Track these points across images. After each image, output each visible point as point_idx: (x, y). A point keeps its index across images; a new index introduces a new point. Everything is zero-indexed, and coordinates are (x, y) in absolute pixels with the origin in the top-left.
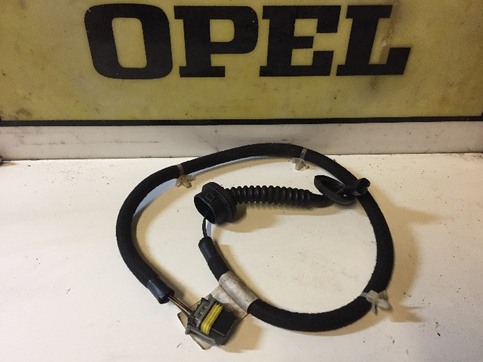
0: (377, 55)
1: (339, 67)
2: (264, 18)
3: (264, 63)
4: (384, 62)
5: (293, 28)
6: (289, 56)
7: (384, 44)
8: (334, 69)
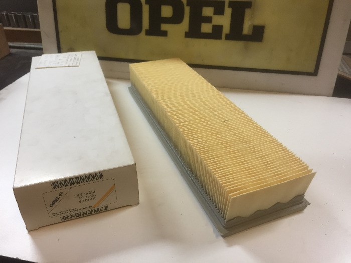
0: (247, 29)
1: (227, 35)
2: (187, 6)
3: (187, 30)
4: (251, 33)
5: (202, 12)
6: (200, 27)
7: (250, 23)
8: (224, 36)
